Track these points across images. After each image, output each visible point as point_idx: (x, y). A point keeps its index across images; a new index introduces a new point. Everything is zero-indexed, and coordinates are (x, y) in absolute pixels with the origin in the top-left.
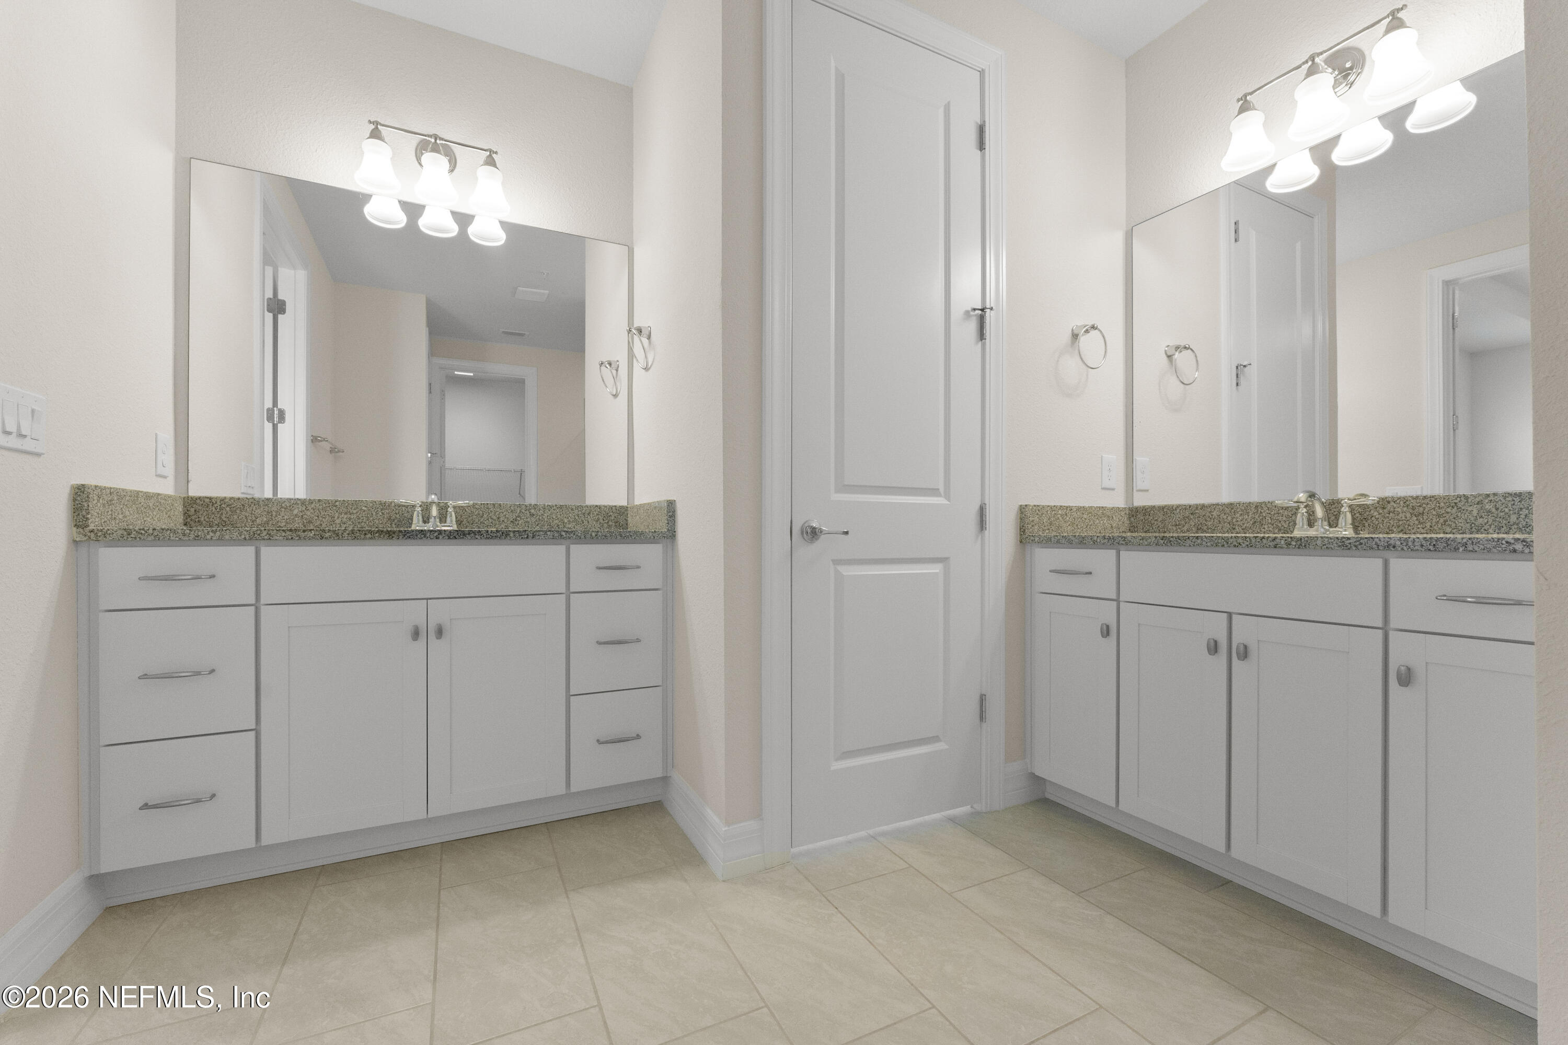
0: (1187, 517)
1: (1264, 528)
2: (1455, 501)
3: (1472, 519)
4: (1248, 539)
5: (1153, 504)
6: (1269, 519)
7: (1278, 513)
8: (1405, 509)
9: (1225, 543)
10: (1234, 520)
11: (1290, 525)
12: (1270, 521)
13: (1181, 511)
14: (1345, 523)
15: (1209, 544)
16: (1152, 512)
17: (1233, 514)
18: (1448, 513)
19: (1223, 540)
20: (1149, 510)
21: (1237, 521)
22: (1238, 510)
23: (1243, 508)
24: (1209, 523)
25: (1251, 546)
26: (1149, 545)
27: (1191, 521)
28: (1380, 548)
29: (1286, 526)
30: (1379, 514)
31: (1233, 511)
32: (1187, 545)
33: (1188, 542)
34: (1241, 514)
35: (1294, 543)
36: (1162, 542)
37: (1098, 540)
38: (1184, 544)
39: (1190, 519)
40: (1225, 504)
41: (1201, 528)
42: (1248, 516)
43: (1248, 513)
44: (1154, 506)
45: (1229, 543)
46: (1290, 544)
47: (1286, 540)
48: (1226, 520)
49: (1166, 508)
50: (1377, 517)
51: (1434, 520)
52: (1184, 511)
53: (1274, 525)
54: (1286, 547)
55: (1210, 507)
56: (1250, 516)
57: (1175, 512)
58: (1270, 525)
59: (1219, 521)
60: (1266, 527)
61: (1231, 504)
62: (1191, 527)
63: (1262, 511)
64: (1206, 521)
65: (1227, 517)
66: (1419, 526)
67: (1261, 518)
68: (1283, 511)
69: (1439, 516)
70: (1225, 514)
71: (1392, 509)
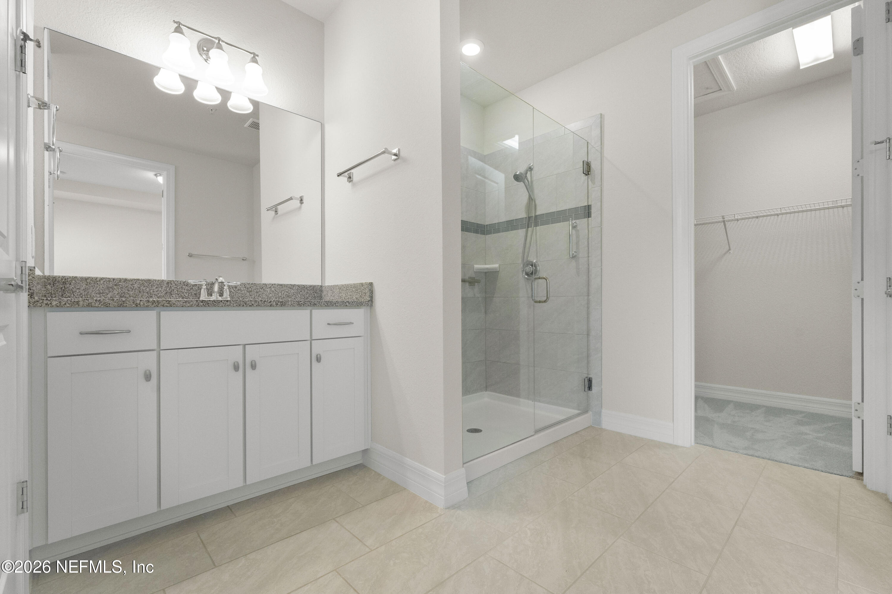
0: (111, 288)
1: (173, 297)
2: (263, 286)
3: (268, 294)
4: (257, 302)
5: (75, 275)
6: (176, 291)
7: (182, 288)
8: (245, 289)
9: (244, 304)
10: (152, 291)
11: (189, 295)
12: (176, 292)
13: (105, 283)
14: (227, 295)
15: (235, 305)
16: (74, 281)
17: (150, 286)
18: (260, 291)
19: (243, 303)
20: (69, 280)
21: (154, 292)
22: (154, 285)
23: (158, 284)
24: (131, 293)
25: (259, 306)
26: (191, 306)
27: (115, 291)
28: (312, 305)
29: (187, 296)
30: (234, 291)
31: (150, 285)
32: (221, 306)
33: (221, 304)
34: (157, 288)
35: (279, 304)
36: (202, 304)
37: (142, 303)
38: (218, 305)
39: (113, 289)
40: (144, 280)
41: (124, 296)
42: (162, 288)
43: (162, 286)
44: (76, 277)
45: (247, 304)
46: (278, 304)
47: (276, 302)
48: (145, 291)
49: (89, 279)
50: (233, 292)
51: (255, 294)
52: (108, 282)
53: (180, 295)
54: (275, 305)
55: (132, 281)
56: (163, 289)
57: (99, 283)
58: (176, 295)
59: (139, 291)
60: (174, 296)
61: (149, 280)
62: (115, 295)
63: (171, 286)
64: (128, 291)
65: (146, 288)
66: (250, 297)
67: (171, 290)
68: (185, 286)
69: (257, 292)
70: (144, 286)
71: (239, 289)
